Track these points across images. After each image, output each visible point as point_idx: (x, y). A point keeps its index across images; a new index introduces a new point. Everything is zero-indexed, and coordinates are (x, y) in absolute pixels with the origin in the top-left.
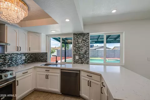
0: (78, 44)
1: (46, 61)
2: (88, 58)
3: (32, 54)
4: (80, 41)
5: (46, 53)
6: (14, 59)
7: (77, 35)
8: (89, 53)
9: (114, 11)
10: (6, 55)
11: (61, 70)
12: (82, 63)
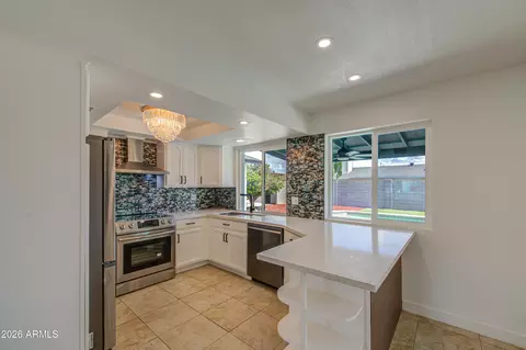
0: (298, 164)
1: (233, 208)
2: (320, 203)
3: (210, 190)
4: (303, 157)
5: (234, 189)
6: (178, 199)
7: (294, 142)
8: (323, 190)
9: (355, 78)
10: (167, 191)
11: (250, 224)
12: (307, 216)
